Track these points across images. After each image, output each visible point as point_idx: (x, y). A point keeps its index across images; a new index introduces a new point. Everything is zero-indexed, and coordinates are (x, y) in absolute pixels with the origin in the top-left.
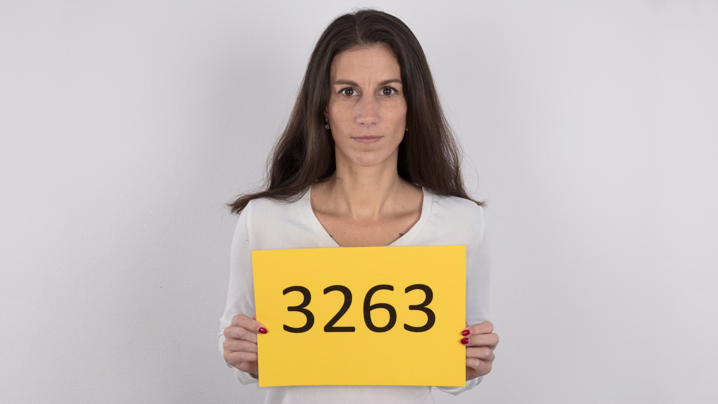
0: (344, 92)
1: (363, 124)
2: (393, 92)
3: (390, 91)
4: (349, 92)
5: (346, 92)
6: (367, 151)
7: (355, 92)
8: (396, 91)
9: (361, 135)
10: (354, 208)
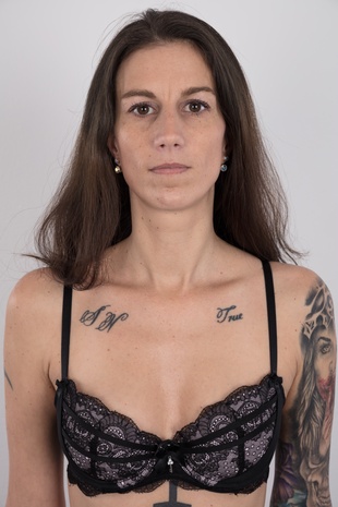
0: (136, 110)
1: (162, 146)
2: (202, 108)
3: (199, 108)
4: (142, 109)
5: (139, 111)
6: (170, 186)
7: (151, 109)
8: (207, 107)
9: (160, 163)
10: (157, 276)
